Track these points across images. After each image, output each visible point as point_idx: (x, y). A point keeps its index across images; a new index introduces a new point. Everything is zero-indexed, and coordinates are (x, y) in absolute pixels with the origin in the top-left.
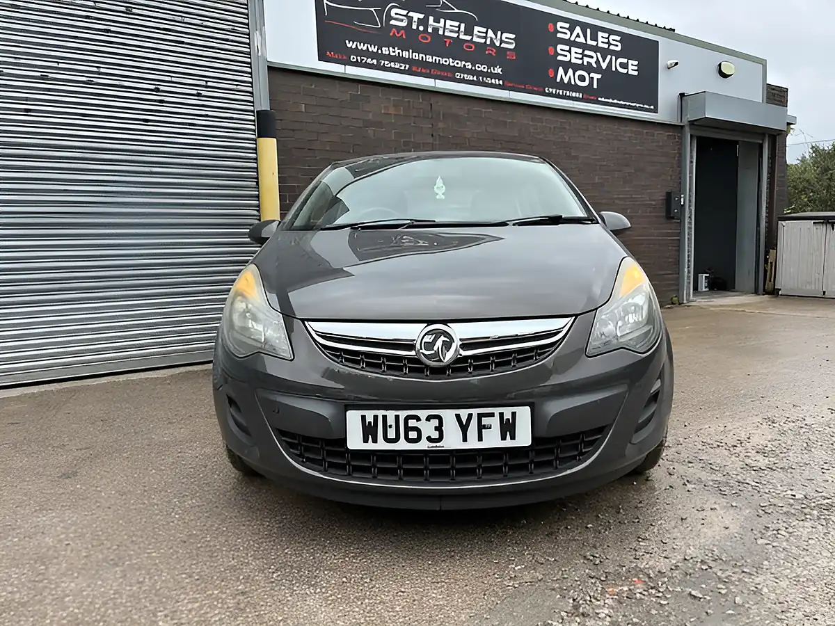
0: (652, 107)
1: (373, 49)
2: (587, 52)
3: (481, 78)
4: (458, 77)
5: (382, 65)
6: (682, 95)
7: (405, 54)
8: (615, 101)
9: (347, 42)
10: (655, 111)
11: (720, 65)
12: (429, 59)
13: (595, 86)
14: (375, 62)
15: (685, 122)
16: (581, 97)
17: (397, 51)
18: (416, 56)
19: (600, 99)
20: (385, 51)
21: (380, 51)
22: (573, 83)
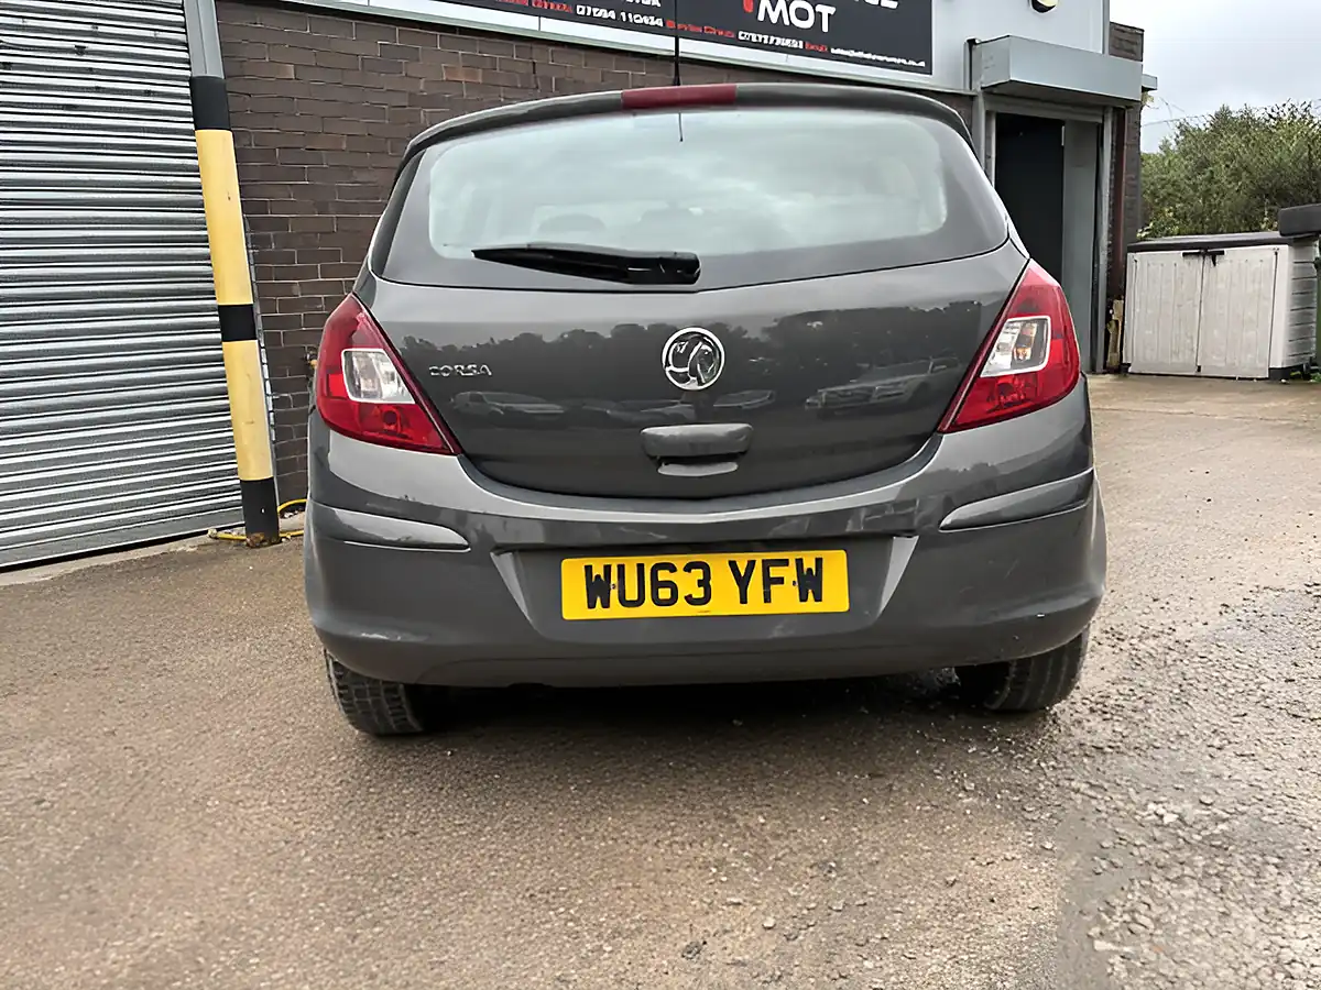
0: (922, 64)
3: (623, 14)
4: (583, 13)
6: (972, 42)
8: (860, 54)
10: (928, 70)
13: (825, 28)
16: (801, 47)
22: (787, 22)
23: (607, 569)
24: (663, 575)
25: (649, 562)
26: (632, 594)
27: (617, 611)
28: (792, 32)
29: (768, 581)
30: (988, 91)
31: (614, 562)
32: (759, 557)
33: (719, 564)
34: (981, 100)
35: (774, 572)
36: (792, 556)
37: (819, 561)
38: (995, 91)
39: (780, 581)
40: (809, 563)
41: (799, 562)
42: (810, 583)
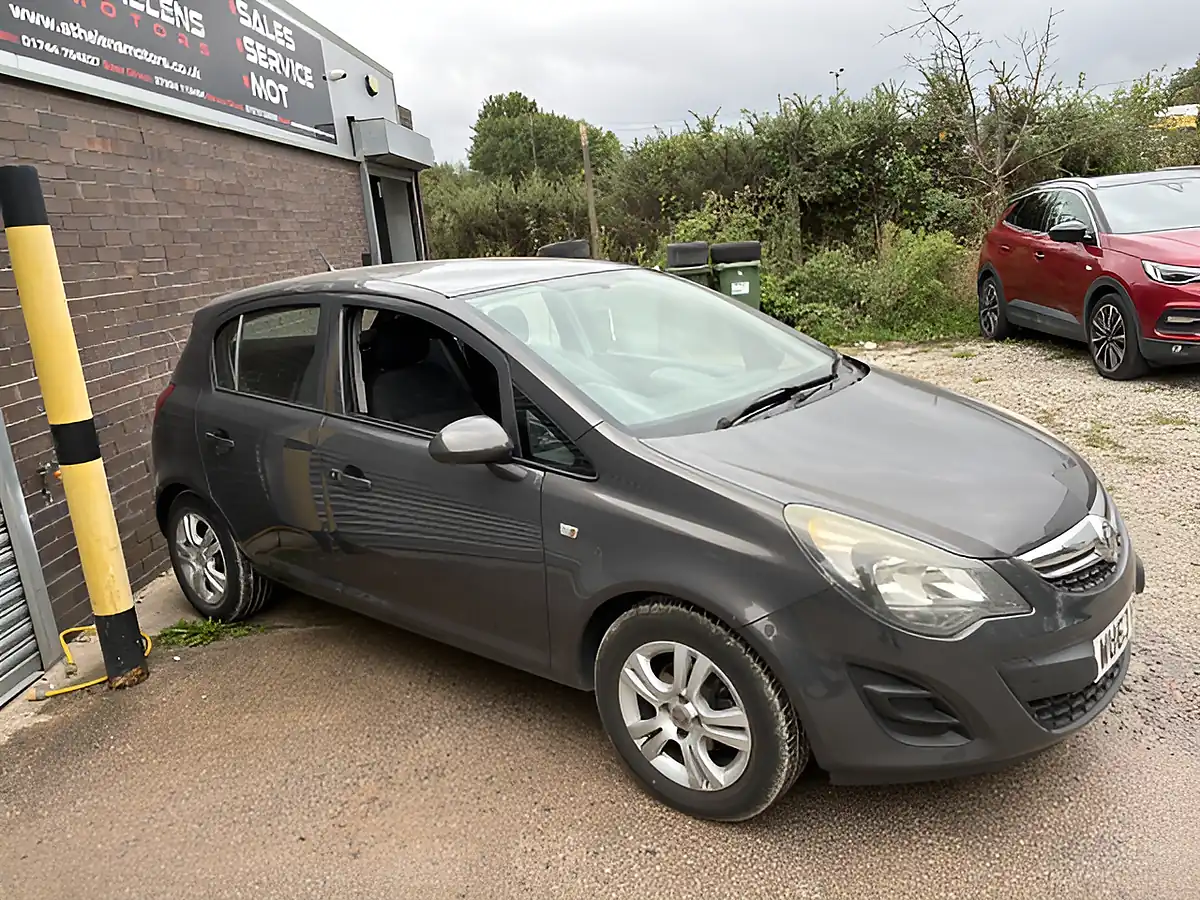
1: (49, 24)
2: (271, 52)
5: (65, 55)
6: (351, 119)
7: (90, 37)
9: (11, 6)
11: (367, 78)
12: (122, 48)
13: (286, 105)
14: (55, 49)
15: (359, 158)
17: (81, 31)
18: (105, 42)
19: (293, 124)
20: (67, 29)
21: (58, 30)
22: (267, 99)
28: (270, 107)
30: (370, 159)
34: (365, 166)
38: (378, 159)
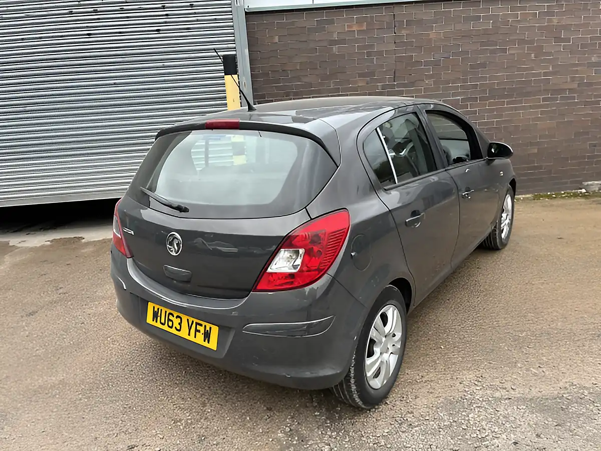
23: (158, 309)
24: (171, 317)
25: (169, 311)
26: (163, 321)
27: (158, 325)
29: (197, 331)
31: (160, 308)
32: (195, 321)
33: (185, 318)
35: (199, 327)
36: (204, 323)
37: (210, 328)
39: (199, 331)
40: (208, 328)
41: (205, 326)
42: (207, 336)
